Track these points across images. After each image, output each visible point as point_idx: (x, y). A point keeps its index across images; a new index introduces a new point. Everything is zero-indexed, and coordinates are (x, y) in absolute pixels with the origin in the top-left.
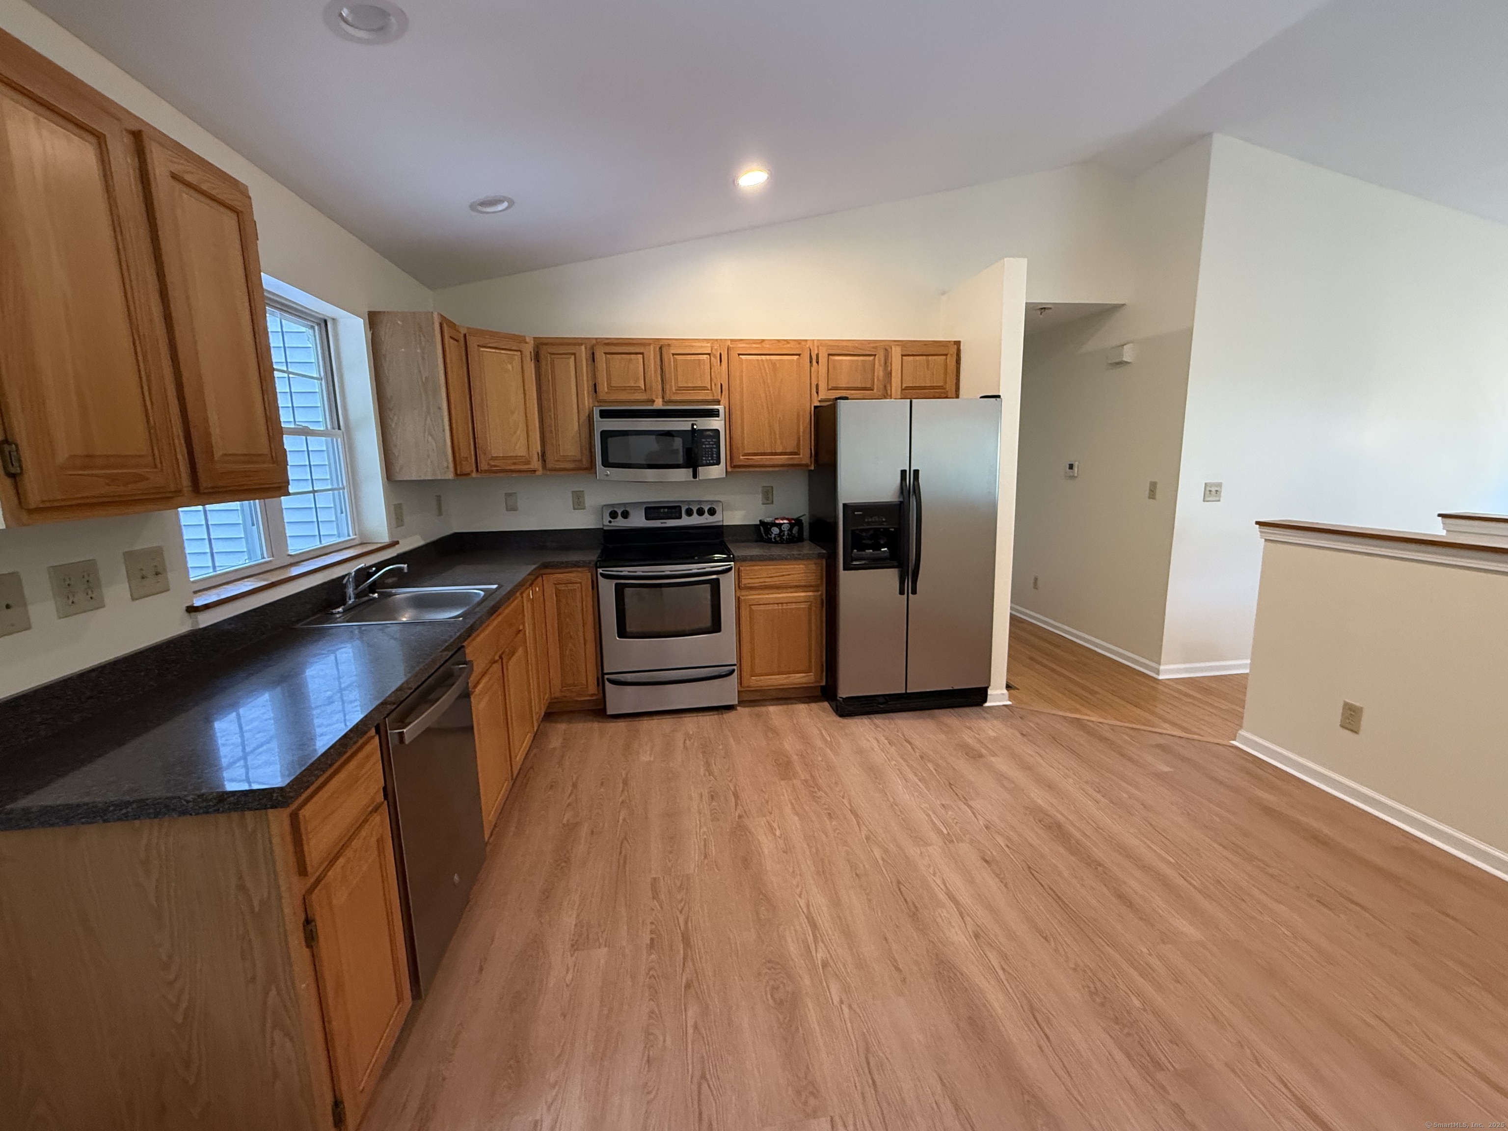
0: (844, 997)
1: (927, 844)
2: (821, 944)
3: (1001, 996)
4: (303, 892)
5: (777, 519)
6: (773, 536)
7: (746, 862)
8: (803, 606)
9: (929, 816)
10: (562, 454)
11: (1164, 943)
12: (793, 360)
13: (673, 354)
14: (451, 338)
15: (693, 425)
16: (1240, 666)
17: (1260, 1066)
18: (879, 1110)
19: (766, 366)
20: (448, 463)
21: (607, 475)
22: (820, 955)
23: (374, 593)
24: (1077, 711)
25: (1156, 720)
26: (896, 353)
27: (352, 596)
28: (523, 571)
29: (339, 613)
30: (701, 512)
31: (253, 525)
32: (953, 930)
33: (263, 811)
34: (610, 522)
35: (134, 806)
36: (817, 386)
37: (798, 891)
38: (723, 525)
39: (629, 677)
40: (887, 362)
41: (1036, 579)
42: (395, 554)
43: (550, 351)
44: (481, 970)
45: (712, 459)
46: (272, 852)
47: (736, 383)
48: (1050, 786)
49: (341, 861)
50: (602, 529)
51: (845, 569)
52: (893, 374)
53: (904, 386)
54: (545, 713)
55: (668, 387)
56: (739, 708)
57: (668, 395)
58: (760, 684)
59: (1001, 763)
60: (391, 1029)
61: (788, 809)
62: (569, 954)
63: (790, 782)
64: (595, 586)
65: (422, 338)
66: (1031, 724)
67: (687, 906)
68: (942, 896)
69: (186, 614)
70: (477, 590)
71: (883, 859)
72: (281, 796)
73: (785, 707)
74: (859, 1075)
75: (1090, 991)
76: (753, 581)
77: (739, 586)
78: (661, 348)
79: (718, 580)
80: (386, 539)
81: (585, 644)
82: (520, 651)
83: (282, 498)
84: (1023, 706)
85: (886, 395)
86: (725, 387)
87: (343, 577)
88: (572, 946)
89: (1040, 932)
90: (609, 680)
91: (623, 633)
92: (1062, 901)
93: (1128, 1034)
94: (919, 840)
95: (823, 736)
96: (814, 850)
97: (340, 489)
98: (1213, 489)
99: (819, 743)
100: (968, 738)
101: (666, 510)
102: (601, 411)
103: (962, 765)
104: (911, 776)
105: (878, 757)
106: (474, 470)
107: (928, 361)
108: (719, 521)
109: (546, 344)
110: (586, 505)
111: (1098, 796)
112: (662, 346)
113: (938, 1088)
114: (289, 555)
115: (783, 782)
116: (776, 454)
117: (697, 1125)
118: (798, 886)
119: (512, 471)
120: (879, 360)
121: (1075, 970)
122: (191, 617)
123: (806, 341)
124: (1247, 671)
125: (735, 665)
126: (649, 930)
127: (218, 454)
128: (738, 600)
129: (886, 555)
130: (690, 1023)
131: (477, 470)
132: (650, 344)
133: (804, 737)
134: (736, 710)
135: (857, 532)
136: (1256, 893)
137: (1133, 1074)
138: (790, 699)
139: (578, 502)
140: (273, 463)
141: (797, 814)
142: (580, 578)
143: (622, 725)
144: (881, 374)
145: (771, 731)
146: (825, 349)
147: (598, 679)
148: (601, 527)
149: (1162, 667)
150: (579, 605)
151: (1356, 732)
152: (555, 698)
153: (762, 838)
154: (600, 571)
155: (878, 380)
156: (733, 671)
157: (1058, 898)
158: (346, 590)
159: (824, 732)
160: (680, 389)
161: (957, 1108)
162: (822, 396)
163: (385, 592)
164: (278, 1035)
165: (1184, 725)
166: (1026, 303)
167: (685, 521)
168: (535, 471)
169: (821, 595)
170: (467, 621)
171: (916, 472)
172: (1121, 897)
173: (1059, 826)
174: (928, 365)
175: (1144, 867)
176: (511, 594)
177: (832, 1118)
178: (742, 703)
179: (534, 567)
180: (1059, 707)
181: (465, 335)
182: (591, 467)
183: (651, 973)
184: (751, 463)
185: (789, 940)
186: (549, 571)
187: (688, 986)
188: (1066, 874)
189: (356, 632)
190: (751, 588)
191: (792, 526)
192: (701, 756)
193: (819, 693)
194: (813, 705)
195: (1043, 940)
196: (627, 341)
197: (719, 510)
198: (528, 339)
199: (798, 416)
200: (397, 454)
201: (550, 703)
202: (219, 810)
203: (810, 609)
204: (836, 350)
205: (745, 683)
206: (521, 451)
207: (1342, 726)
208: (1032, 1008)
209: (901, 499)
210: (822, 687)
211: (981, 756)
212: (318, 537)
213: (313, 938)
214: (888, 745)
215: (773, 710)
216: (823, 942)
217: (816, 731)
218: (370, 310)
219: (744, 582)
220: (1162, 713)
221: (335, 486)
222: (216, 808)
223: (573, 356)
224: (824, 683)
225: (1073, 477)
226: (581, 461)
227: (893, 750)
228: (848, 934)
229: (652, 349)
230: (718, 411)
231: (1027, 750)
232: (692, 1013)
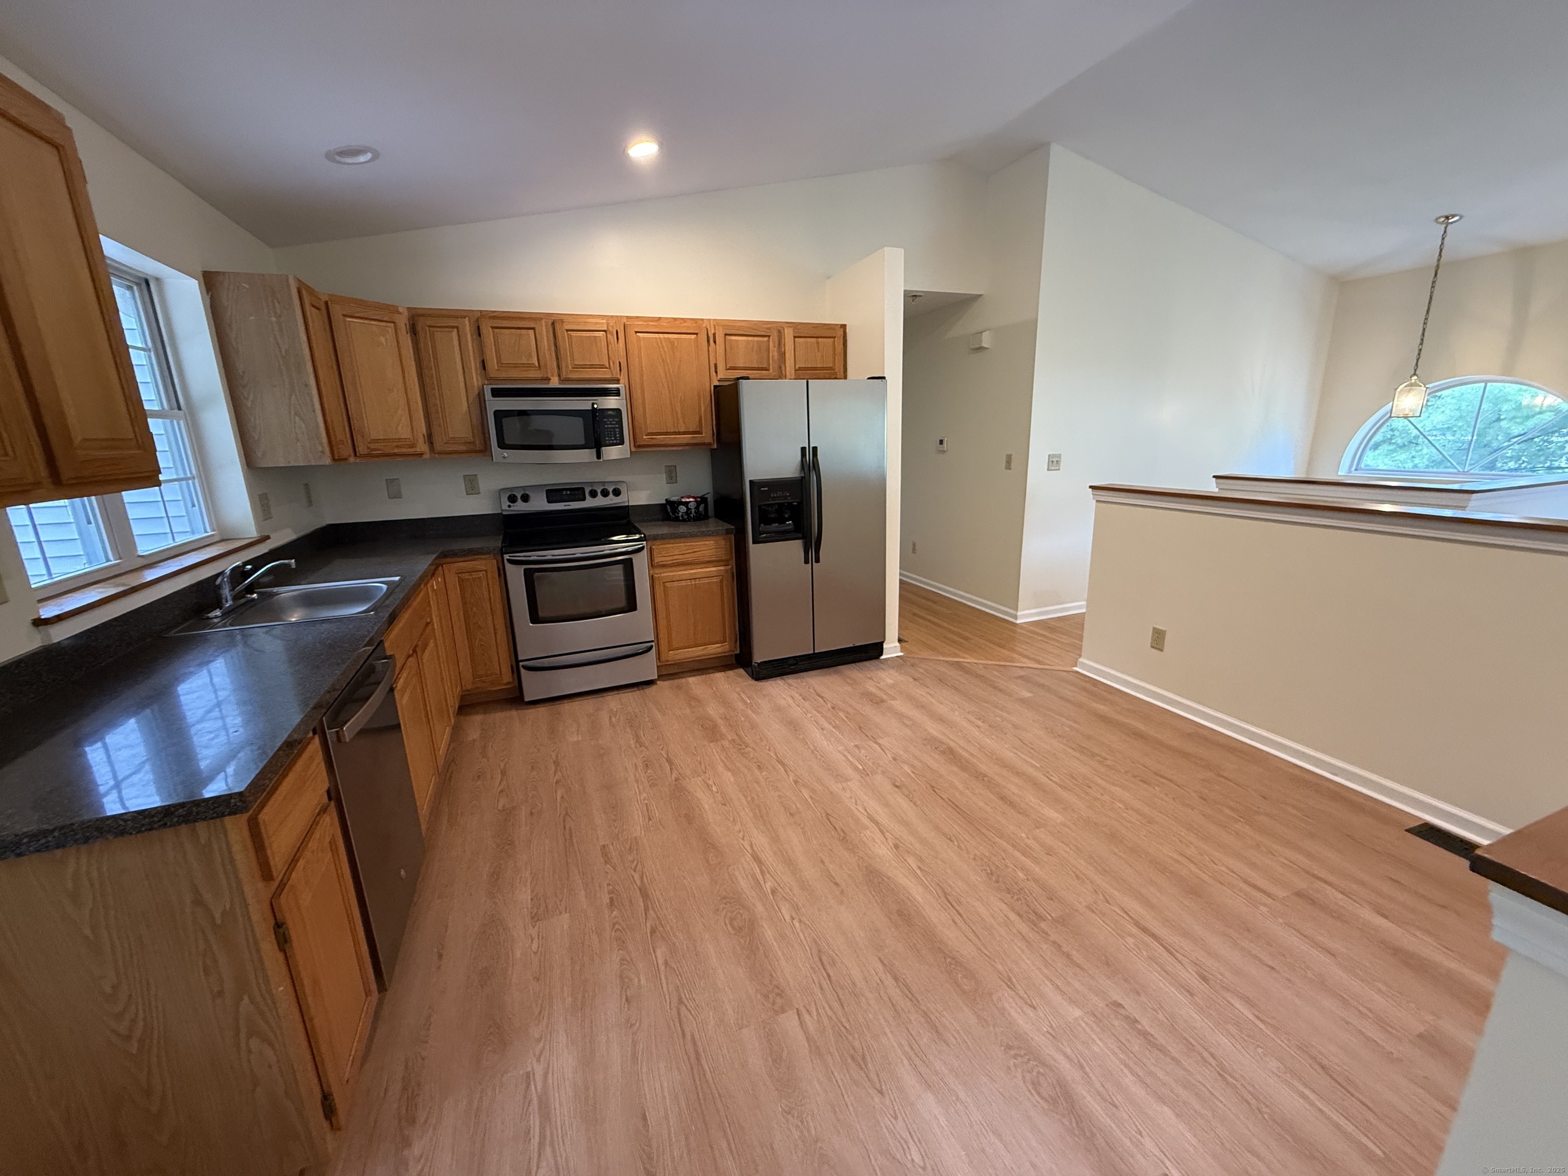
0: (794, 915)
1: (847, 780)
2: (768, 875)
3: (921, 889)
4: (270, 896)
5: (682, 497)
6: (680, 514)
7: (689, 818)
8: (714, 580)
9: (845, 756)
10: (451, 436)
11: (1037, 828)
12: (691, 339)
13: (567, 331)
14: (313, 306)
15: (593, 404)
16: (1077, 607)
17: (1109, 904)
18: (835, 995)
19: (664, 344)
20: (322, 447)
21: (504, 457)
22: (768, 886)
23: (252, 593)
24: (956, 655)
25: (1016, 656)
26: (789, 334)
27: (229, 598)
28: (422, 563)
29: (216, 617)
30: (605, 493)
31: (89, 523)
32: (877, 846)
33: (218, 820)
34: (509, 506)
35: (56, 834)
36: (716, 365)
37: (741, 835)
38: (628, 506)
39: (546, 662)
40: (780, 343)
41: (914, 545)
42: (266, 551)
43: (429, 323)
44: (440, 956)
45: (616, 439)
46: (232, 861)
47: (634, 361)
48: (941, 720)
49: (301, 863)
50: (501, 514)
51: (754, 543)
52: (787, 355)
53: (797, 368)
54: (459, 707)
55: (563, 365)
56: (658, 682)
57: (564, 373)
58: (678, 657)
59: (899, 705)
60: (364, 1023)
61: (720, 768)
62: (530, 925)
63: (719, 743)
64: (502, 573)
65: (277, 305)
66: (921, 670)
67: (639, 865)
68: (866, 821)
69: (32, 628)
70: (379, 584)
71: (811, 797)
72: (241, 801)
73: (704, 676)
74: (815, 973)
75: (987, 873)
76: (663, 559)
77: (652, 564)
78: (553, 324)
79: (631, 560)
80: (251, 531)
81: (495, 634)
82: (431, 644)
83: (123, 493)
84: (912, 655)
85: (781, 376)
86: (624, 365)
87: (217, 576)
88: (532, 918)
89: (945, 834)
90: (524, 667)
91: (535, 618)
92: (960, 809)
93: (1018, 899)
94: (840, 778)
95: (742, 699)
96: (749, 799)
97: (186, 479)
98: (1055, 460)
99: (740, 705)
100: (871, 687)
101: (569, 492)
102: (492, 389)
103: (868, 710)
104: (826, 725)
105: (796, 712)
106: (352, 454)
107: (818, 343)
108: (624, 502)
109: (423, 315)
110: (481, 490)
111: (980, 723)
112: (555, 323)
113: (880, 967)
114: (139, 556)
115: (712, 744)
116: (679, 433)
117: (681, 1040)
118: (740, 831)
119: (395, 455)
120: (774, 342)
121: (974, 859)
122: (40, 632)
123: (702, 320)
124: (1084, 610)
125: (652, 641)
126: (606, 891)
127: (78, 439)
128: (652, 578)
129: (791, 527)
130: (660, 962)
131: (356, 455)
132: (541, 319)
133: (725, 702)
134: (656, 684)
135: (764, 507)
136: (1099, 781)
137: (1023, 927)
138: (706, 669)
139: (472, 487)
140: (139, 448)
141: (729, 770)
142: (485, 565)
143: (542, 710)
144: (776, 354)
145: (693, 700)
146: (721, 328)
147: (512, 666)
148: (499, 512)
149: (1019, 613)
150: (486, 593)
151: (1162, 650)
152: (468, 690)
153: (700, 794)
154: (506, 557)
155: (773, 360)
156: (651, 647)
157: (956, 807)
158: (221, 591)
159: (743, 696)
160: (576, 367)
161: (896, 979)
162: (721, 375)
163: (266, 592)
164: (255, 1044)
165: (1038, 658)
166: (905, 291)
167: (589, 503)
168: (422, 454)
169: (732, 567)
170: (381, 614)
171: (815, 449)
172: (1002, 798)
173: (951, 751)
174: (818, 347)
175: (1018, 773)
176: (416, 588)
177: (798, 1010)
178: (661, 677)
179: (434, 556)
180: (943, 654)
181: (326, 303)
182: (486, 450)
183: (617, 926)
184: (654, 442)
185: (740, 878)
186: (449, 560)
187: (653, 931)
188: (961, 787)
189: (239, 637)
190: (664, 566)
191: (698, 504)
192: (628, 730)
193: (734, 662)
194: (731, 673)
195: (948, 841)
196: (515, 315)
197: (623, 489)
198: (400, 310)
199: (699, 396)
200: (256, 437)
201: (461, 696)
202: (166, 824)
203: (721, 581)
204: (732, 330)
205: (663, 658)
206: (404, 432)
207: (1152, 647)
208: (945, 894)
209: (803, 475)
210: (736, 655)
211: (883, 701)
212: (170, 535)
213: (286, 941)
214: (802, 700)
215: (693, 682)
216: (769, 873)
217: (736, 696)
218: (207, 269)
219: (657, 560)
220: (1021, 650)
221: (182, 476)
222: (161, 823)
223: (455, 330)
224: (738, 652)
225: (944, 452)
226: (473, 443)
227: (807, 704)
228: (789, 863)
229: (543, 323)
230: (618, 390)
231: (919, 692)
232: (661, 953)
